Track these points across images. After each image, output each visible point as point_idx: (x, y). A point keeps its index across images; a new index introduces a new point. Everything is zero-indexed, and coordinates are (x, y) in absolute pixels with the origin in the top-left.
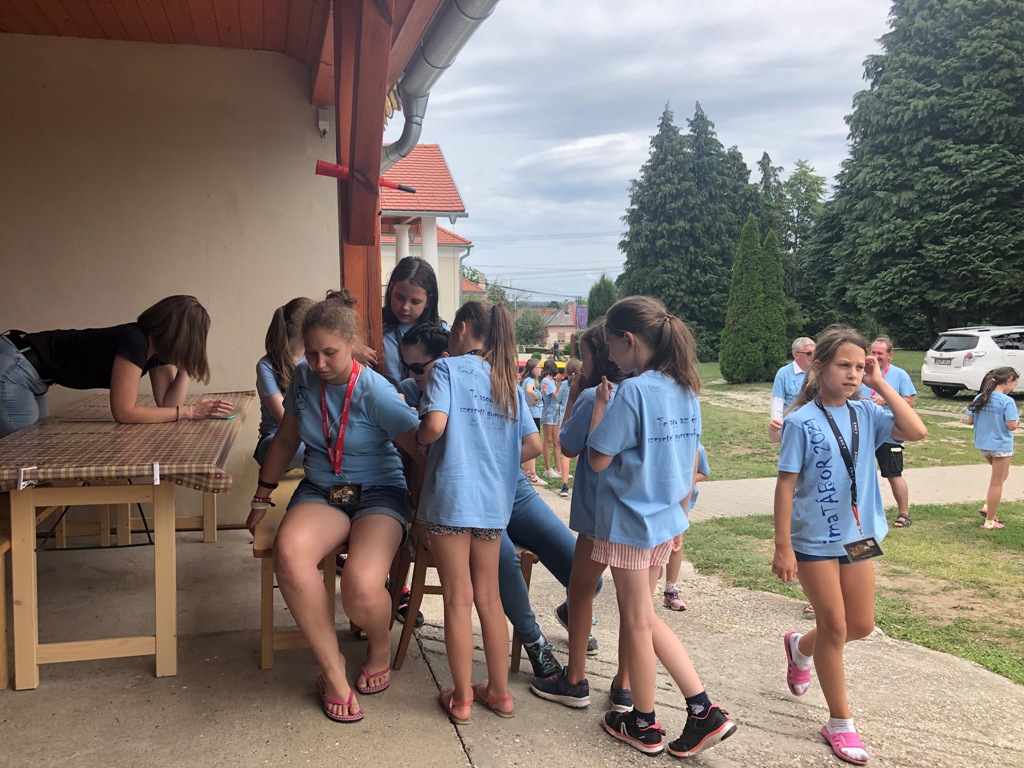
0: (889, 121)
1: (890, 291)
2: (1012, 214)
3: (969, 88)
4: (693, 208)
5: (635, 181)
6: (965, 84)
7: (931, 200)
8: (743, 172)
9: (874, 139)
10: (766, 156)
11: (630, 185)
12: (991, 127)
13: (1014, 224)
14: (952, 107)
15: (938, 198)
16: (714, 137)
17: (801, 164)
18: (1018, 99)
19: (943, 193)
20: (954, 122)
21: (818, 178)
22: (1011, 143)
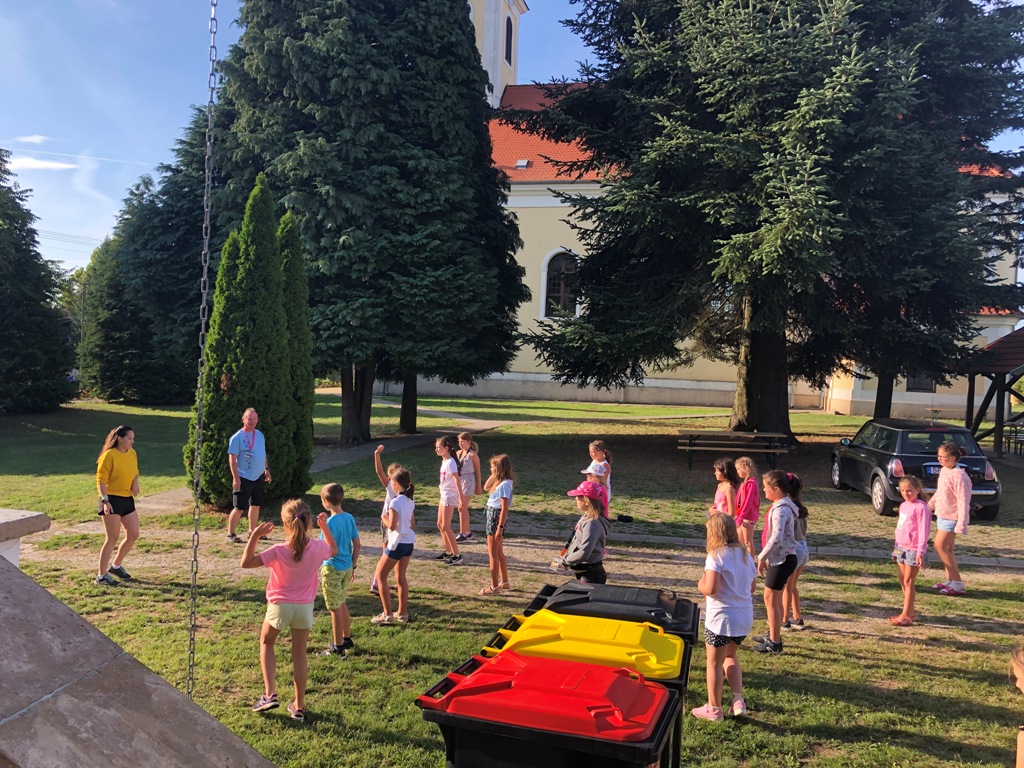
1: (344, 334)
7: (388, 212)
14: (405, 93)
15: (397, 212)
19: (408, 205)
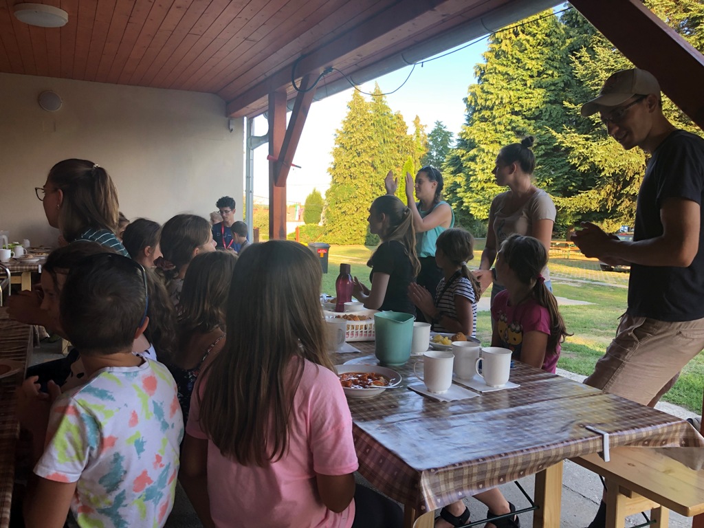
0: (488, 103)
2: (552, 160)
3: (530, 88)
4: (373, 149)
5: (337, 130)
6: (528, 85)
8: (403, 128)
9: (480, 113)
10: (417, 118)
11: (335, 132)
12: (541, 111)
13: (553, 167)
16: (386, 104)
17: (439, 124)
18: (556, 95)
20: (522, 106)
21: (448, 132)
22: (552, 120)
